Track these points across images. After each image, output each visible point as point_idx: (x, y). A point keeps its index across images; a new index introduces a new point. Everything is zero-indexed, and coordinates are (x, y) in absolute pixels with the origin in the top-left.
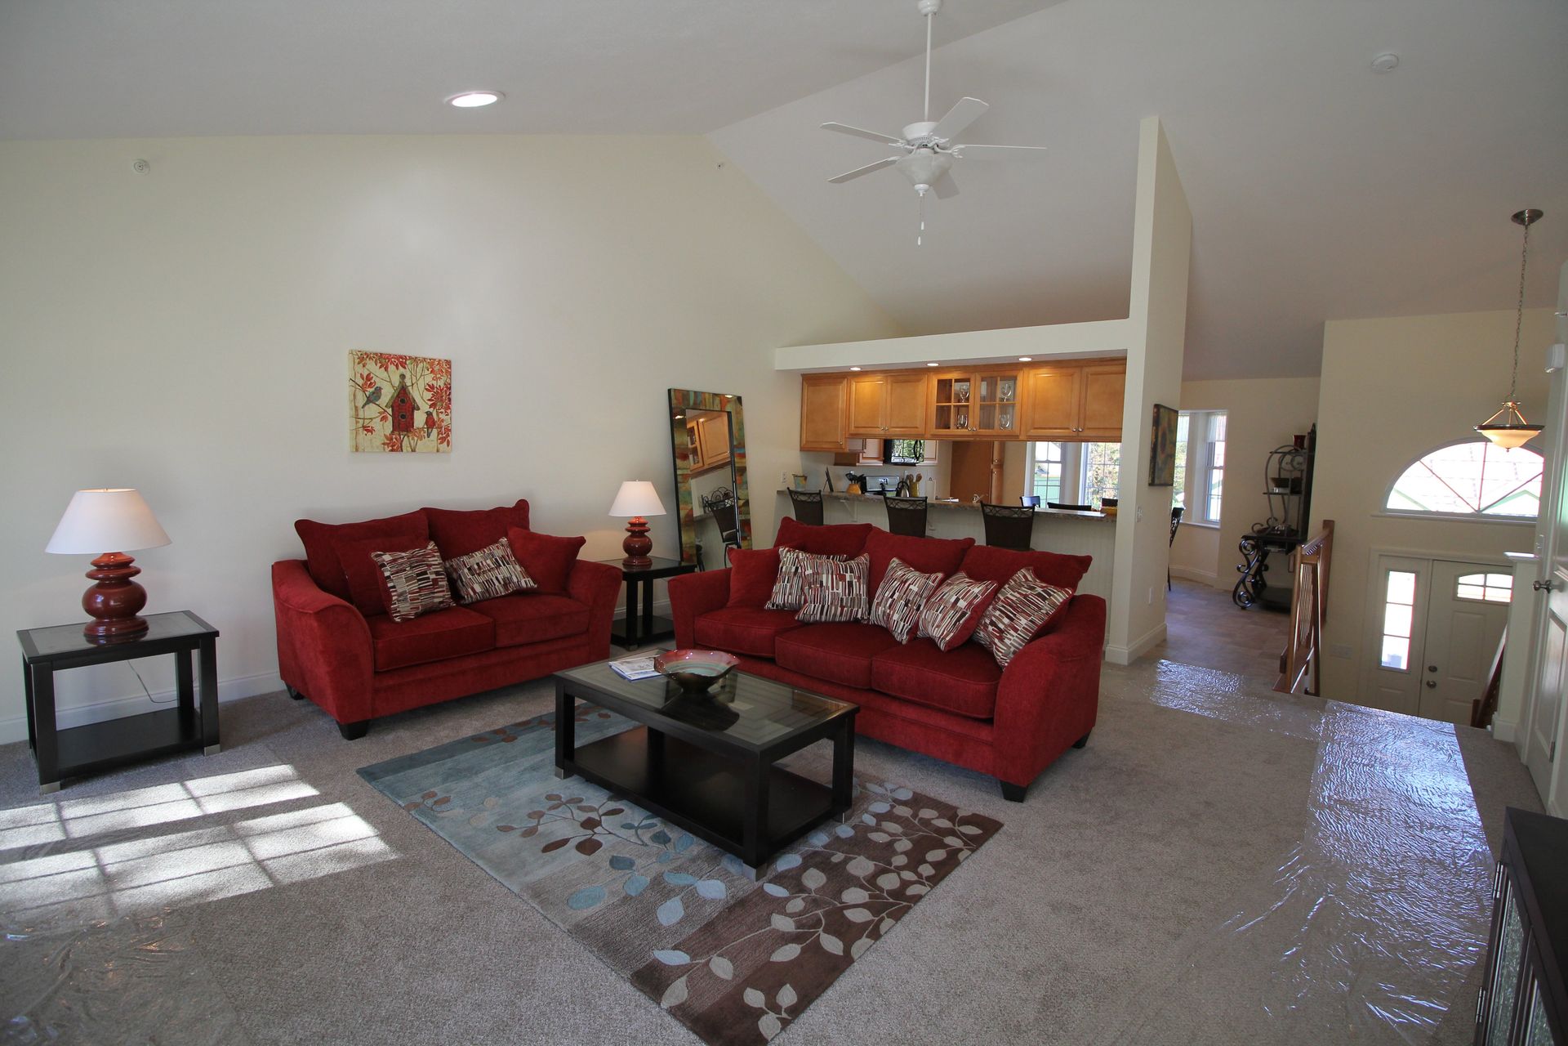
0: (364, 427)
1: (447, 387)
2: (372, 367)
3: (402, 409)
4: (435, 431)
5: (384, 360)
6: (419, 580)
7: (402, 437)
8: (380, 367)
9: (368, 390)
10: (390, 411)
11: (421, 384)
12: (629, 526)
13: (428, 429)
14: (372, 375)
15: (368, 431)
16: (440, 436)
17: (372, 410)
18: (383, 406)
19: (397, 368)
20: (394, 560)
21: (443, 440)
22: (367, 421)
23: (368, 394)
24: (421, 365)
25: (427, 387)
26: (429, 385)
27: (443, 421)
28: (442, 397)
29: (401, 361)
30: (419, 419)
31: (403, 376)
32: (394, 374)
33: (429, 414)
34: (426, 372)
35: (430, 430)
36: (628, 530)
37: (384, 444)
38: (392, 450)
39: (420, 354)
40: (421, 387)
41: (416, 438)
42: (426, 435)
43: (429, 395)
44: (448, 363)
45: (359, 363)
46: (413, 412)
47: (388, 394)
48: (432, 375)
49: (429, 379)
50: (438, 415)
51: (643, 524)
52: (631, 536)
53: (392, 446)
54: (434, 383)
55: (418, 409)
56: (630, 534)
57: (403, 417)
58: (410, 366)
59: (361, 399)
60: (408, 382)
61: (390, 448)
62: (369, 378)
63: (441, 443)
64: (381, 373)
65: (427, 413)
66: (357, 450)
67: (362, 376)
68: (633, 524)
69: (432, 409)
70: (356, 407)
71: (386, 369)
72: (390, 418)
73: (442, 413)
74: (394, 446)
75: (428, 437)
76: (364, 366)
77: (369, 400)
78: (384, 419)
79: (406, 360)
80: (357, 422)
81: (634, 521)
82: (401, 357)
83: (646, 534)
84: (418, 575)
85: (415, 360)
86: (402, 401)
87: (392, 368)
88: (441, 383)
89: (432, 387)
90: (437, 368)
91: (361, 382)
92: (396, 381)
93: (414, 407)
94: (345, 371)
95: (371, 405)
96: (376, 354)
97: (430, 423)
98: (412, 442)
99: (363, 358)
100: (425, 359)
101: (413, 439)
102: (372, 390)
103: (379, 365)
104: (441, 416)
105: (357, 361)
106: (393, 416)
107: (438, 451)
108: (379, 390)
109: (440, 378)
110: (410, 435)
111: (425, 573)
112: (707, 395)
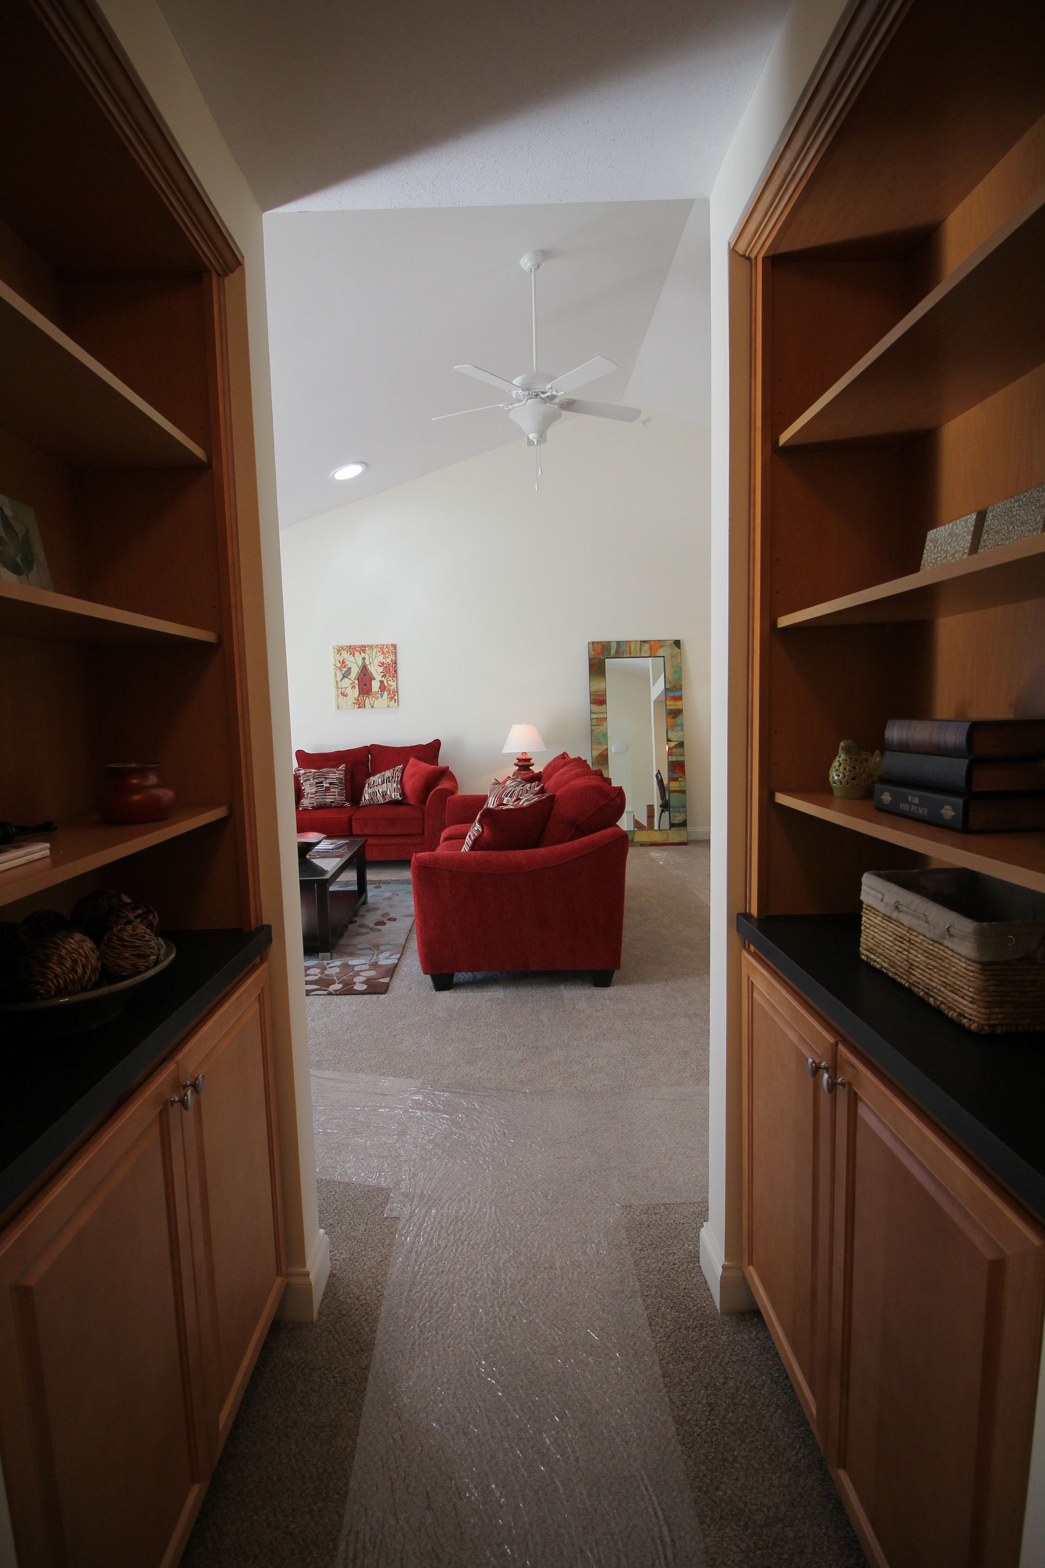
0: (342, 693)
1: (393, 663)
2: (345, 655)
3: (364, 680)
4: (386, 693)
5: (352, 650)
6: (317, 787)
7: (365, 698)
8: (350, 654)
9: (344, 669)
10: (357, 682)
11: (376, 662)
12: (517, 761)
13: (381, 692)
14: (345, 660)
15: (344, 696)
16: (390, 696)
17: (346, 682)
18: (353, 679)
19: (360, 653)
20: (305, 773)
21: (391, 699)
22: (343, 690)
23: (343, 672)
24: (375, 650)
25: (380, 664)
26: (381, 663)
27: (391, 686)
28: (391, 670)
29: (363, 649)
30: (375, 686)
31: (364, 659)
32: (359, 658)
33: (382, 682)
34: (379, 654)
35: (382, 693)
36: (516, 765)
37: (354, 703)
38: (359, 707)
39: (374, 643)
40: (376, 665)
41: (374, 699)
42: (380, 696)
43: (381, 669)
44: (394, 646)
45: (337, 654)
46: (371, 681)
47: (355, 671)
48: (383, 656)
49: (381, 658)
50: (387, 682)
51: (529, 760)
52: (519, 770)
53: (359, 705)
54: (384, 661)
55: (375, 679)
56: (518, 768)
57: (365, 685)
58: (368, 652)
59: (340, 676)
60: (367, 662)
61: (358, 706)
62: (343, 662)
63: (390, 701)
64: (351, 658)
65: (380, 681)
66: (338, 708)
67: (339, 661)
68: (519, 760)
69: (383, 678)
70: (337, 681)
71: (354, 655)
72: (357, 687)
73: (390, 680)
74: (360, 705)
75: (382, 697)
76: (340, 655)
77: (344, 676)
78: (353, 687)
79: (365, 648)
80: (338, 691)
81: (521, 757)
82: (362, 646)
83: (530, 767)
84: (317, 783)
85: (371, 647)
86: (364, 675)
87: (357, 654)
88: (389, 660)
89: (383, 664)
90: (385, 650)
91: (339, 665)
92: (360, 662)
93: (372, 678)
94: (331, 660)
95: (346, 679)
96: (347, 647)
97: (383, 688)
98: (371, 701)
99: (339, 650)
100: (377, 645)
101: (372, 699)
102: (346, 669)
103: (349, 653)
104: (389, 682)
105: (336, 652)
106: (359, 685)
107: (388, 706)
108: (350, 669)
109: (388, 657)
110: (370, 696)
111: (322, 783)
112: (633, 645)
